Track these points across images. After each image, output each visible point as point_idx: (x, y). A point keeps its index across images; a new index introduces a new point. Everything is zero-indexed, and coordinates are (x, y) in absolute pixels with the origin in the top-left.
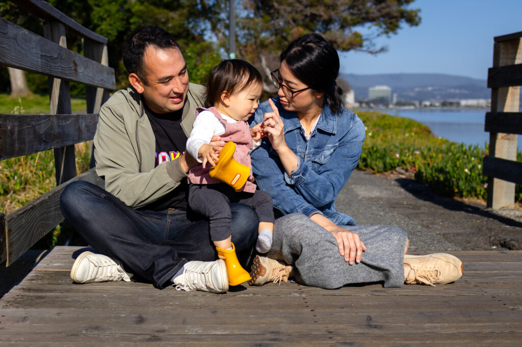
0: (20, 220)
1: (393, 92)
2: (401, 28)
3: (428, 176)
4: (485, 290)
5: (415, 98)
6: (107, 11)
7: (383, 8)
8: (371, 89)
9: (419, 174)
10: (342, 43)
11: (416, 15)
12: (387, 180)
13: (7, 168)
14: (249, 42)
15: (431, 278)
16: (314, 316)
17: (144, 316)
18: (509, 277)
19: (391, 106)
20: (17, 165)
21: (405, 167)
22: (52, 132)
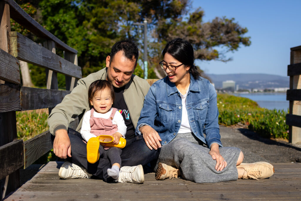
0: (31, 144)
1: (236, 84)
2: (240, 48)
3: (256, 126)
4: (286, 182)
5: (249, 88)
6: (76, 40)
7: (230, 36)
8: (224, 82)
9: (250, 126)
10: (207, 56)
11: (248, 40)
12: (233, 129)
13: (21, 123)
14: (155, 56)
15: (256, 176)
16: (192, 194)
17: (99, 195)
18: (300, 176)
19: (235, 92)
20: (27, 122)
21: (243, 122)
22: (48, 99)
